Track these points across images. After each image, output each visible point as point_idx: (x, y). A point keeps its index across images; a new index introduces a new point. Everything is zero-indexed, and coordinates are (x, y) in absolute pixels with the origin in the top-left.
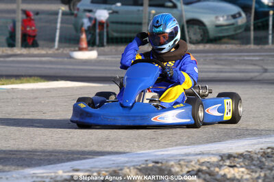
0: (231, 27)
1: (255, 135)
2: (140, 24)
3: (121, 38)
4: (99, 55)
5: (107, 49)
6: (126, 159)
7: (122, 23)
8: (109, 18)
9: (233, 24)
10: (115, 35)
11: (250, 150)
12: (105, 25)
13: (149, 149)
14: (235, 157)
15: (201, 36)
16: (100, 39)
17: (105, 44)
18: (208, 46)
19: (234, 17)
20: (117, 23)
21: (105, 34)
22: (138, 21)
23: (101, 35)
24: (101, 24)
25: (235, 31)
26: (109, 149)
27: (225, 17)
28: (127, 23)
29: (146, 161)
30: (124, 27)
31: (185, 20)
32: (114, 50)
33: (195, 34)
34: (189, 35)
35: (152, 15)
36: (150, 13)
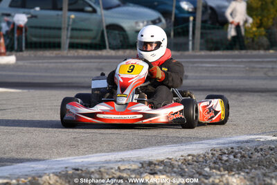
1: (175, 143)
2: (60, 29)
3: (40, 43)
4: (18, 59)
5: (25, 54)
6: (46, 166)
7: (41, 28)
8: (27, 23)
10: (34, 39)
11: (171, 157)
12: (24, 30)
13: (69, 156)
14: (155, 165)
15: (121, 41)
16: (18, 44)
17: (24, 48)
18: (128, 52)
19: (154, 22)
20: (36, 27)
21: (24, 38)
22: (57, 26)
23: (19, 40)
24: (20, 28)
26: (28, 156)
27: (145, 23)
28: (46, 28)
29: (66, 168)
30: (43, 32)
31: (104, 25)
32: (33, 55)
33: (114, 39)
34: (108, 41)
35: (71, 20)
36: (69, 18)
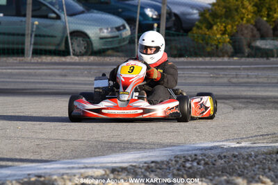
0: (115, 39)
2: (23, 35)
3: (4, 49)
7: (4, 34)
9: (117, 37)
11: (134, 164)
14: (118, 171)
15: (85, 48)
18: (92, 58)
19: (118, 29)
22: (21, 32)
25: (119, 43)
27: (109, 30)
29: (29, 175)
31: (68, 32)
33: (78, 46)
34: (72, 47)
35: (35, 26)
36: (33, 24)
